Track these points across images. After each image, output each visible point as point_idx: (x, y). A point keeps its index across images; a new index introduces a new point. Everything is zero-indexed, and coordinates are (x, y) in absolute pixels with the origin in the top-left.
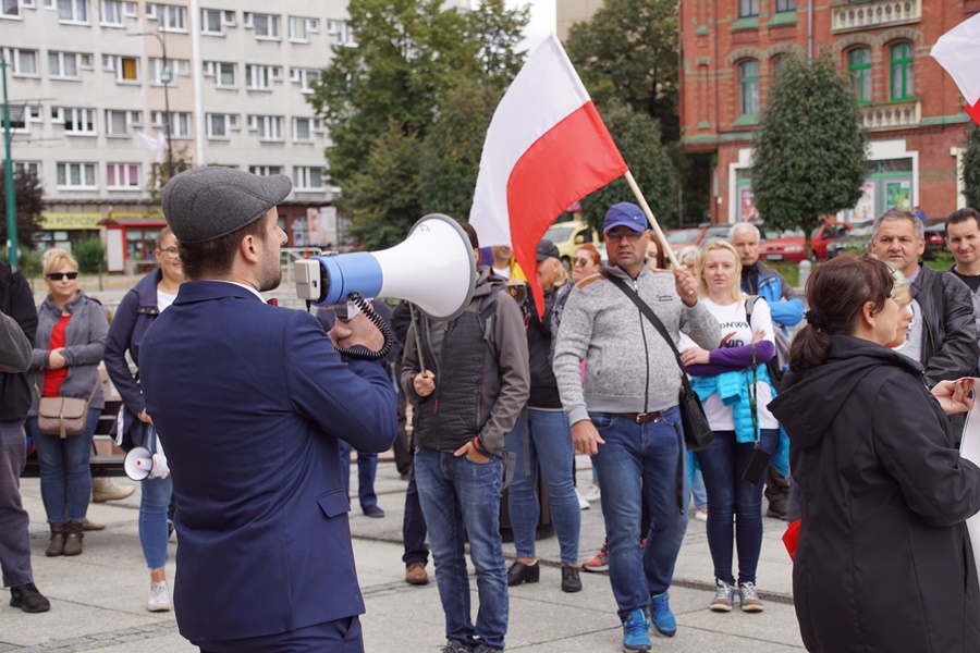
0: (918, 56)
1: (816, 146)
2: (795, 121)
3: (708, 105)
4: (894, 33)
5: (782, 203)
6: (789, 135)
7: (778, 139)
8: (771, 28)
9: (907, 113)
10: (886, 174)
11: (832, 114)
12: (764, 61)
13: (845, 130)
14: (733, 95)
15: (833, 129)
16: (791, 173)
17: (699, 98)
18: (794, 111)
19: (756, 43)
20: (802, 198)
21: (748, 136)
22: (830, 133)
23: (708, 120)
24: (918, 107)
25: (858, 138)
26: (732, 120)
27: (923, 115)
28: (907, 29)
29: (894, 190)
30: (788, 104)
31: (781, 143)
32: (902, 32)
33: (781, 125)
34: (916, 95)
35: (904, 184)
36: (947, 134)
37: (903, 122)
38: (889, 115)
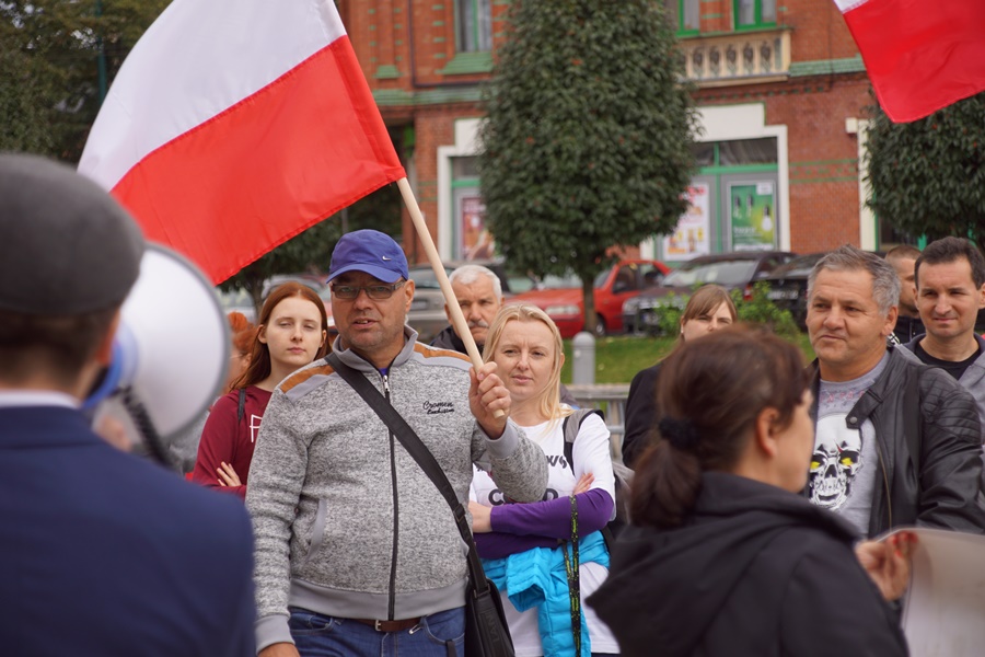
1: (599, 115)
2: (560, 66)
3: (395, 34)
5: (539, 223)
6: (550, 94)
7: (528, 102)
9: (766, 54)
10: (730, 168)
11: (628, 54)
13: (651, 86)
14: (442, 15)
15: (629, 82)
16: (554, 166)
17: (376, 19)
18: (556, 48)
20: (575, 215)
21: (473, 95)
22: (626, 90)
23: (396, 63)
24: (785, 41)
25: (677, 101)
26: (441, 64)
27: (794, 58)
29: (744, 198)
30: (545, 34)
31: (534, 109)
33: (534, 74)
34: (781, 18)
35: (764, 188)
36: (839, 94)
37: (758, 69)
38: (732, 57)
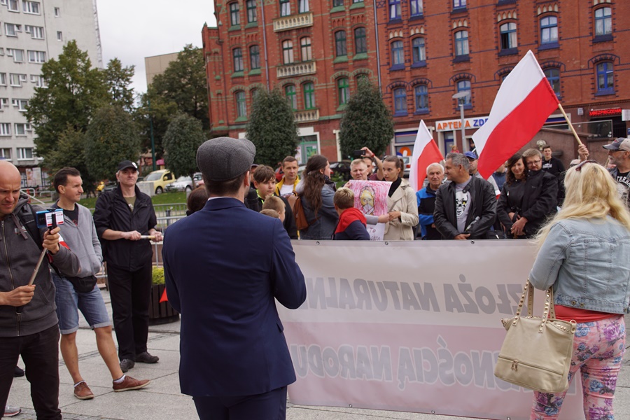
0: (316, 89)
1: (275, 131)
2: (265, 119)
3: (223, 113)
4: (305, 78)
5: (261, 157)
6: (263, 126)
7: (257, 128)
8: (250, 76)
9: (313, 115)
10: (306, 142)
11: (281, 116)
12: (248, 92)
13: (287, 123)
14: (234, 108)
15: (282, 123)
16: (264, 143)
17: (218, 109)
18: (264, 115)
19: (243, 83)
20: (270, 155)
21: (244, 127)
22: (281, 124)
23: (223, 119)
24: (318, 112)
25: (293, 127)
26: (235, 119)
27: (320, 115)
28: (310, 76)
29: (310, 149)
30: (261, 111)
31: (259, 130)
32: (309, 78)
33: (258, 121)
34: (316, 106)
35: (314, 147)
36: (331, 124)
37: (311, 119)
38: (305, 116)
